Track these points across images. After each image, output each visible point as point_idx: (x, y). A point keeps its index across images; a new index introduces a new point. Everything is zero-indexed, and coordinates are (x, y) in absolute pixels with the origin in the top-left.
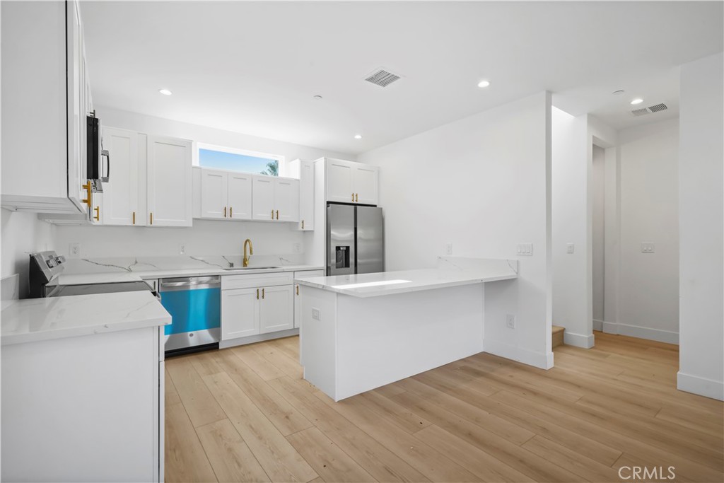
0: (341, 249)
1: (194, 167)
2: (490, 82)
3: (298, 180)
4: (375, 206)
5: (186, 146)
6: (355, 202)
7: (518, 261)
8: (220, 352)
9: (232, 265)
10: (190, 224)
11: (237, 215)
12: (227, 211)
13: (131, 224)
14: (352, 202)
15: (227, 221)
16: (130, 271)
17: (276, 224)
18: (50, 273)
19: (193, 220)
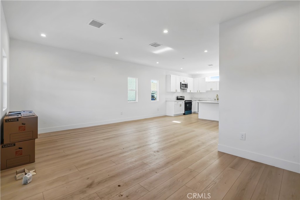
1: (206, 82)
9: (215, 100)
11: (213, 90)
12: (211, 89)
13: (197, 92)
18: (178, 98)
19: (206, 91)
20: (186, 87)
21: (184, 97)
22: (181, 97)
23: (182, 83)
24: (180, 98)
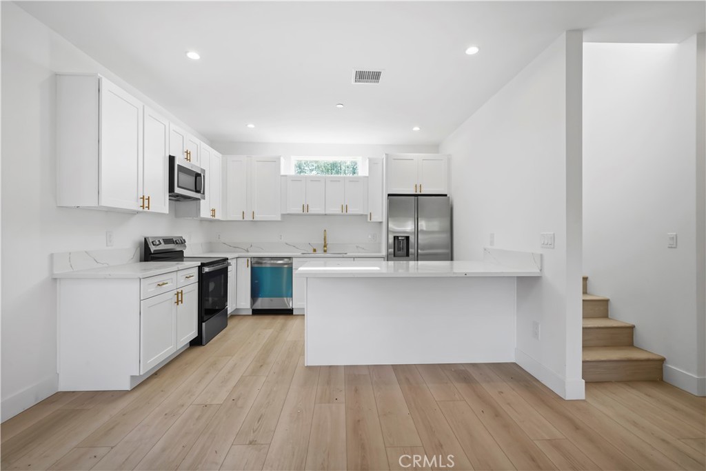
0: (400, 238)
1: (281, 176)
2: (479, 48)
3: (367, 177)
4: (446, 195)
5: (276, 161)
6: (418, 193)
7: (541, 255)
8: (294, 317)
9: (315, 250)
10: (279, 219)
11: (312, 210)
12: (305, 208)
13: (242, 219)
14: (415, 193)
15: (305, 215)
16: (248, 251)
17: (345, 217)
18: (153, 248)
19: (283, 215)
20: (198, 191)
21: (183, 242)
22: (167, 241)
23: (177, 162)
24: (163, 247)
